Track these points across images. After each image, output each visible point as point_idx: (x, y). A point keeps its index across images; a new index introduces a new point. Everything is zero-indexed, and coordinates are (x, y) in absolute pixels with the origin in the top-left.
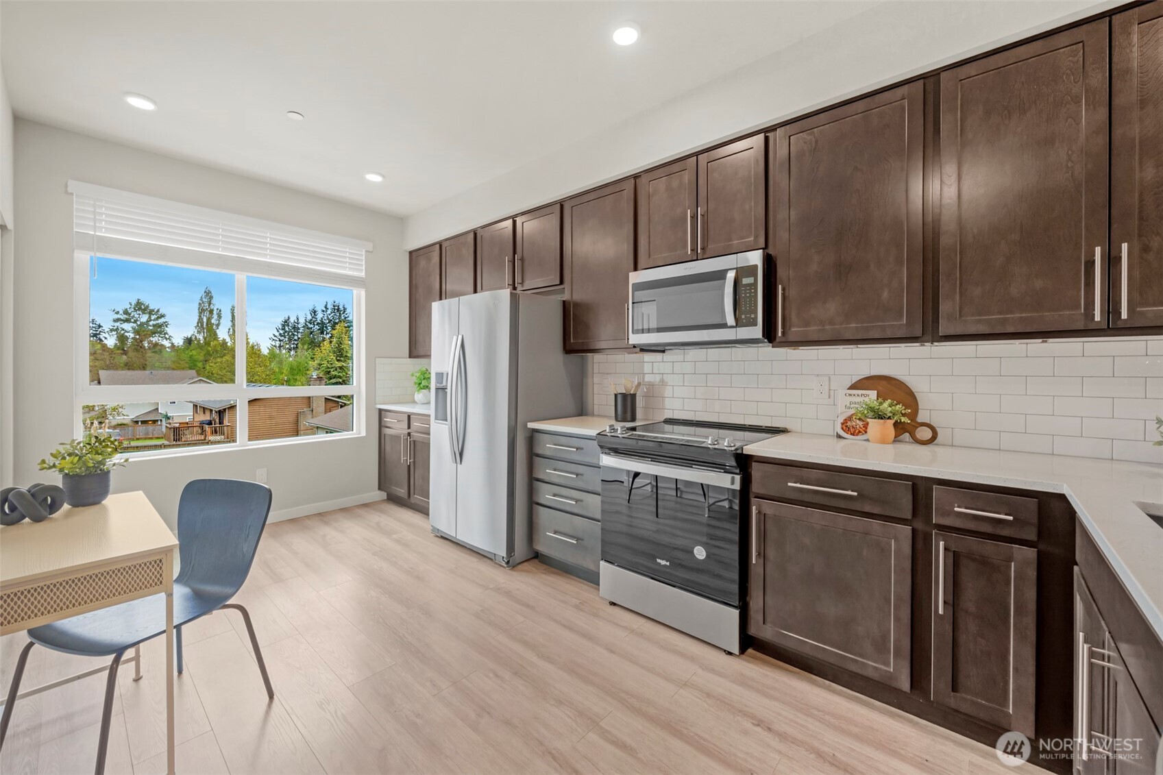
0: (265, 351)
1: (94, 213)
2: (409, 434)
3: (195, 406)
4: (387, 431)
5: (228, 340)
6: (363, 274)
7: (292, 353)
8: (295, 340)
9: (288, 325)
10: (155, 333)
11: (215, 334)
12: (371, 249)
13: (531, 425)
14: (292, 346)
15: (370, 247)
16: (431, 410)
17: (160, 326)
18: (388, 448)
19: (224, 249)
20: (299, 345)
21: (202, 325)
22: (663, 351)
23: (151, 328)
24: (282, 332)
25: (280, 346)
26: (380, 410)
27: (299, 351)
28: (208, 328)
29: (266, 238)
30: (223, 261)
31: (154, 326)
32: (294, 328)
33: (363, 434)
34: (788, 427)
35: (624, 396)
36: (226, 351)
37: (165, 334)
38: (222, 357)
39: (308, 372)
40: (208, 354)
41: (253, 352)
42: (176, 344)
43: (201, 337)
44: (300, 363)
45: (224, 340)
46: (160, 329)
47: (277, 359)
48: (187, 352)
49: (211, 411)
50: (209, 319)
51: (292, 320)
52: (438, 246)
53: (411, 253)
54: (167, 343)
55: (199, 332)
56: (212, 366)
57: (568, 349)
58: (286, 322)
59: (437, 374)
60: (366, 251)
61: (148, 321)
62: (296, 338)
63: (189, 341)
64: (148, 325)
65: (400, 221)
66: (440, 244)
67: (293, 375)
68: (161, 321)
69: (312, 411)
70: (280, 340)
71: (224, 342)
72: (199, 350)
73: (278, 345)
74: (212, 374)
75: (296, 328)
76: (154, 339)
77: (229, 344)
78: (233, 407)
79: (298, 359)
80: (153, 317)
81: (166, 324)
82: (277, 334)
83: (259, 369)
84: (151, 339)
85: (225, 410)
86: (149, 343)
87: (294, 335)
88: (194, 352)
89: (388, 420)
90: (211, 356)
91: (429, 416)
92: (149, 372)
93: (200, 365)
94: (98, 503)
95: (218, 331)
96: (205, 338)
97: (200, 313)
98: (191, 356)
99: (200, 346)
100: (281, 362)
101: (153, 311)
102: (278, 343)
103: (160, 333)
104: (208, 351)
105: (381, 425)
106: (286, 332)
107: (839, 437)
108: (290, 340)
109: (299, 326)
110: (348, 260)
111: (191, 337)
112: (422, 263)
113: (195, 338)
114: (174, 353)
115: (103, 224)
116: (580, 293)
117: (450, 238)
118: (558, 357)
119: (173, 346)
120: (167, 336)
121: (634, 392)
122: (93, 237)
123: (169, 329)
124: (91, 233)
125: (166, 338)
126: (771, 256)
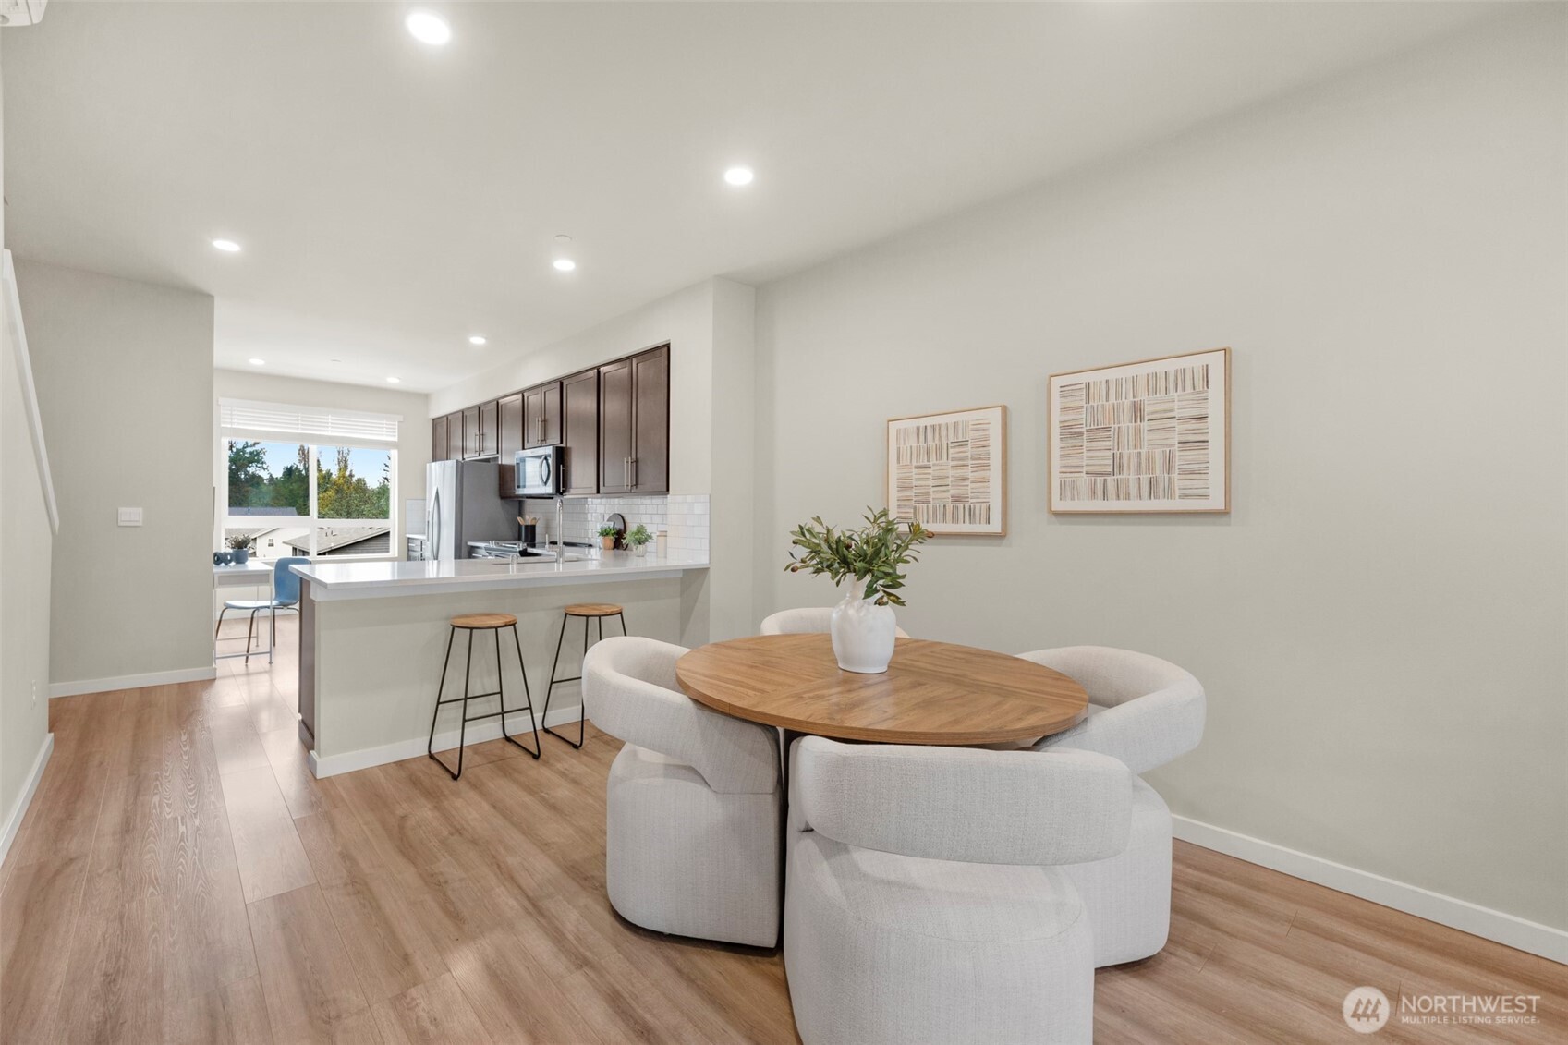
1: (231, 415)
3: (295, 549)
6: (396, 439)
10: (250, 462)
12: (402, 420)
13: (469, 542)
15: (401, 418)
17: (258, 454)
23: (247, 455)
26: (409, 538)
29: (328, 419)
30: (303, 437)
31: (251, 453)
33: (396, 555)
35: (527, 526)
37: (263, 463)
42: (275, 476)
46: (256, 458)
48: (286, 485)
52: (445, 418)
53: (433, 420)
54: (265, 475)
55: (300, 461)
57: (501, 496)
59: (428, 510)
60: (399, 422)
61: (244, 448)
63: (288, 471)
64: (244, 453)
65: (425, 397)
66: (447, 416)
72: (299, 484)
76: (251, 470)
77: (334, 476)
81: (263, 450)
84: (248, 469)
86: (246, 475)
98: (291, 491)
103: (258, 461)
110: (385, 430)
111: (291, 467)
112: (439, 428)
113: (296, 468)
114: (271, 487)
115: (235, 421)
116: (506, 460)
117: (451, 414)
118: (498, 501)
119: (271, 478)
120: (265, 466)
121: (533, 523)
122: (231, 428)
123: (265, 458)
124: (229, 426)
125: (264, 469)
126: (562, 448)
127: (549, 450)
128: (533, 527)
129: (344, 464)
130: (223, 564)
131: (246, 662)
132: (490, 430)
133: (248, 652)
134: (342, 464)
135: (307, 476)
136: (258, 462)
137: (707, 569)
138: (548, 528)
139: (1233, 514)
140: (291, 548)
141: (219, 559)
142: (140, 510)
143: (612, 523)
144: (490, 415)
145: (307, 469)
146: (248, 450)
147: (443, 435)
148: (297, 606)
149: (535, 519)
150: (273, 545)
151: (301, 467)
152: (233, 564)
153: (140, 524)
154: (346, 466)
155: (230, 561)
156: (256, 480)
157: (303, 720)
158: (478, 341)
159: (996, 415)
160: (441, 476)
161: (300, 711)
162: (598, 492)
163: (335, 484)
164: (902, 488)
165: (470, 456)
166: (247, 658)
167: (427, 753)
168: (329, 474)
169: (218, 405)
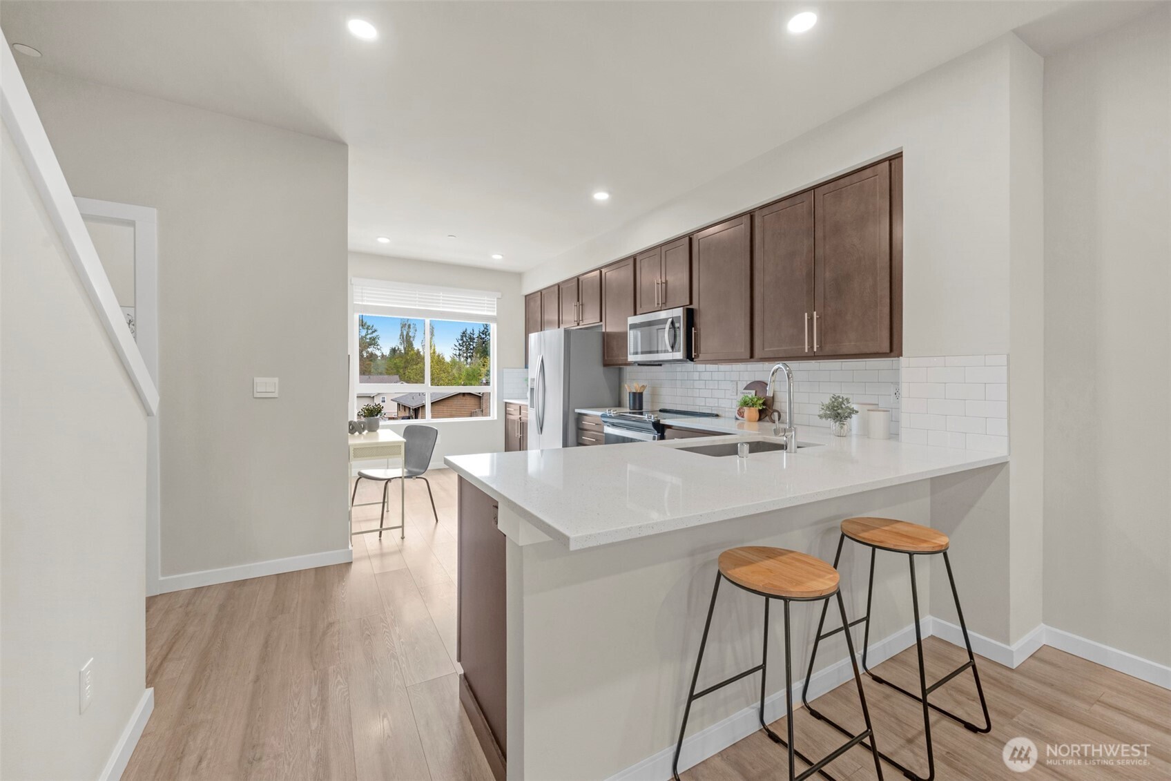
0: (448, 359)
1: (362, 293)
2: (520, 418)
3: (399, 405)
4: (511, 417)
5: (421, 350)
6: (495, 314)
7: (469, 360)
8: (471, 349)
9: (466, 336)
10: (371, 345)
11: (412, 345)
12: (500, 297)
13: (577, 411)
14: (469, 354)
15: (500, 295)
16: (528, 403)
17: (374, 339)
18: (510, 428)
19: (419, 305)
20: (474, 354)
21: (403, 338)
22: (661, 365)
23: (368, 340)
24: (461, 342)
25: (460, 355)
26: (506, 403)
27: (474, 359)
28: (408, 341)
29: (440, 296)
30: (419, 312)
31: (370, 338)
32: (470, 338)
33: (496, 418)
34: (719, 413)
35: (634, 394)
36: (419, 358)
38: (417, 364)
39: (480, 377)
40: (407, 362)
41: (438, 361)
42: (384, 354)
43: (402, 348)
44: (474, 370)
45: (418, 350)
46: (373, 342)
47: (457, 366)
48: (392, 360)
49: (409, 408)
50: (408, 334)
51: (468, 332)
52: (539, 293)
53: (526, 296)
54: (378, 353)
55: (401, 344)
56: (410, 372)
57: (606, 364)
58: (464, 333)
59: (531, 379)
60: (498, 298)
62: (472, 347)
63: (394, 351)
64: (366, 339)
65: (519, 276)
66: (541, 291)
67: (469, 380)
68: (374, 335)
69: (482, 411)
70: (459, 350)
71: (418, 352)
72: (400, 359)
73: (458, 354)
74: (410, 378)
75: (472, 339)
76: (370, 350)
78: (423, 406)
79: (472, 366)
80: (370, 331)
81: (378, 337)
82: (457, 344)
83: (443, 375)
84: (369, 350)
85: (419, 408)
86: (368, 354)
87: (470, 345)
88: (397, 361)
89: (510, 409)
90: (409, 363)
91: (527, 406)
92: (368, 377)
93: (401, 371)
94: (375, 431)
95: (413, 342)
96: (405, 349)
97: (402, 328)
98: (395, 364)
99: (401, 356)
100: (460, 369)
101: (369, 326)
102: (457, 352)
104: (407, 360)
105: (507, 413)
106: (464, 342)
107: (737, 419)
108: (467, 349)
109: (474, 337)
110: (486, 305)
112: (532, 304)
113: (398, 348)
114: (383, 362)
115: (365, 298)
116: (609, 328)
117: (545, 289)
118: (599, 369)
119: (383, 356)
120: (379, 347)
121: (641, 391)
122: (361, 305)
123: (379, 342)
124: (360, 303)
126: (692, 309)
127: (679, 312)
128: (641, 394)
130: (357, 433)
131: (380, 536)
132: (590, 300)
133: (381, 526)
136: (375, 345)
137: (1004, 465)
138: (654, 394)
140: (396, 403)
141: (353, 428)
142: (276, 380)
143: (753, 392)
144: (590, 285)
146: (368, 337)
147: (537, 309)
149: (643, 386)
150: (384, 402)
152: (365, 432)
153: (276, 395)
155: (364, 429)
156: (372, 357)
157: (465, 675)
158: (601, 196)
161: (459, 660)
162: (752, 356)
166: (381, 533)
169: (351, 284)
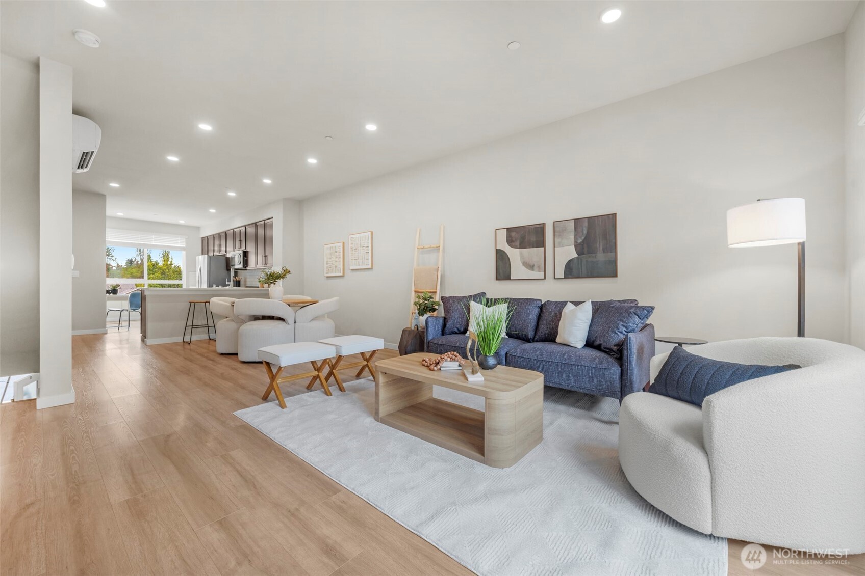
6: (185, 246)
15: (187, 237)
29: (153, 237)
30: (141, 245)
37: (112, 256)
42: (120, 265)
52: (210, 236)
53: (202, 238)
55: (138, 256)
65: (198, 228)
66: (207, 237)
72: (137, 269)
77: (159, 265)
110: (180, 242)
111: (131, 259)
112: (204, 241)
113: (135, 260)
114: (119, 271)
116: (228, 255)
119: (118, 266)
121: (239, 280)
125: (113, 260)
126: (245, 251)
127: (242, 252)
128: (239, 282)
129: (166, 257)
132: (223, 243)
133: (119, 326)
134: (166, 258)
135: (142, 264)
138: (245, 281)
139: (374, 268)
141: (107, 292)
144: (223, 236)
145: (142, 260)
147: (206, 243)
148: (140, 310)
149: (240, 278)
151: (139, 259)
152: (112, 294)
153: (78, 277)
154: (168, 259)
155: (111, 293)
159: (342, 244)
160: (202, 261)
162: (256, 267)
163: (160, 269)
164: (327, 264)
165: (216, 253)
166: (119, 328)
167: (182, 341)
168: (157, 263)
